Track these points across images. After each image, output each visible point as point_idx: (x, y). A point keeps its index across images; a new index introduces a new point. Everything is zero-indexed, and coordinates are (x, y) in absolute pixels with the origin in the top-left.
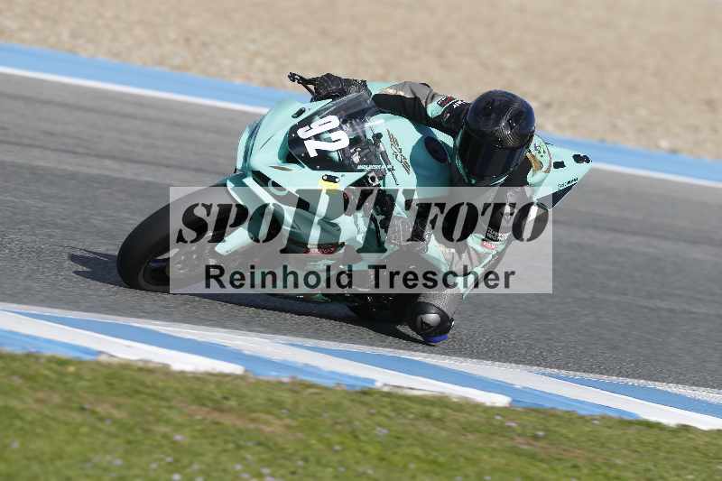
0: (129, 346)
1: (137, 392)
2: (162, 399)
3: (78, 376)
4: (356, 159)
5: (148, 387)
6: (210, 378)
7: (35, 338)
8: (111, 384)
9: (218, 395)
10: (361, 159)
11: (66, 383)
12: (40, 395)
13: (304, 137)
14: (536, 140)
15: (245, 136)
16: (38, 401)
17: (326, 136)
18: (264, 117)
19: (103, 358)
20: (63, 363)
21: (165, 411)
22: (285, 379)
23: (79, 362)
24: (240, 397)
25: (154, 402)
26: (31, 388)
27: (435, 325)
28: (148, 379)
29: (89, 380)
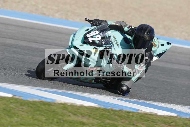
0: (146, 108)
1: (148, 121)
2: (155, 122)
3: (133, 116)
4: (103, 43)
5: (151, 119)
6: (167, 117)
7: (122, 106)
8: (141, 118)
9: (170, 122)
10: (105, 43)
11: (129, 118)
12: (123, 121)
13: (88, 37)
14: (155, 38)
15: (72, 36)
16: (122, 122)
17: (95, 36)
18: (77, 31)
19: (139, 111)
20: (129, 112)
21: (155, 125)
22: (188, 118)
23: (133, 113)
24: (176, 122)
25: (153, 123)
26: (121, 119)
27: (126, 90)
28: (151, 117)
29: (136, 117)
